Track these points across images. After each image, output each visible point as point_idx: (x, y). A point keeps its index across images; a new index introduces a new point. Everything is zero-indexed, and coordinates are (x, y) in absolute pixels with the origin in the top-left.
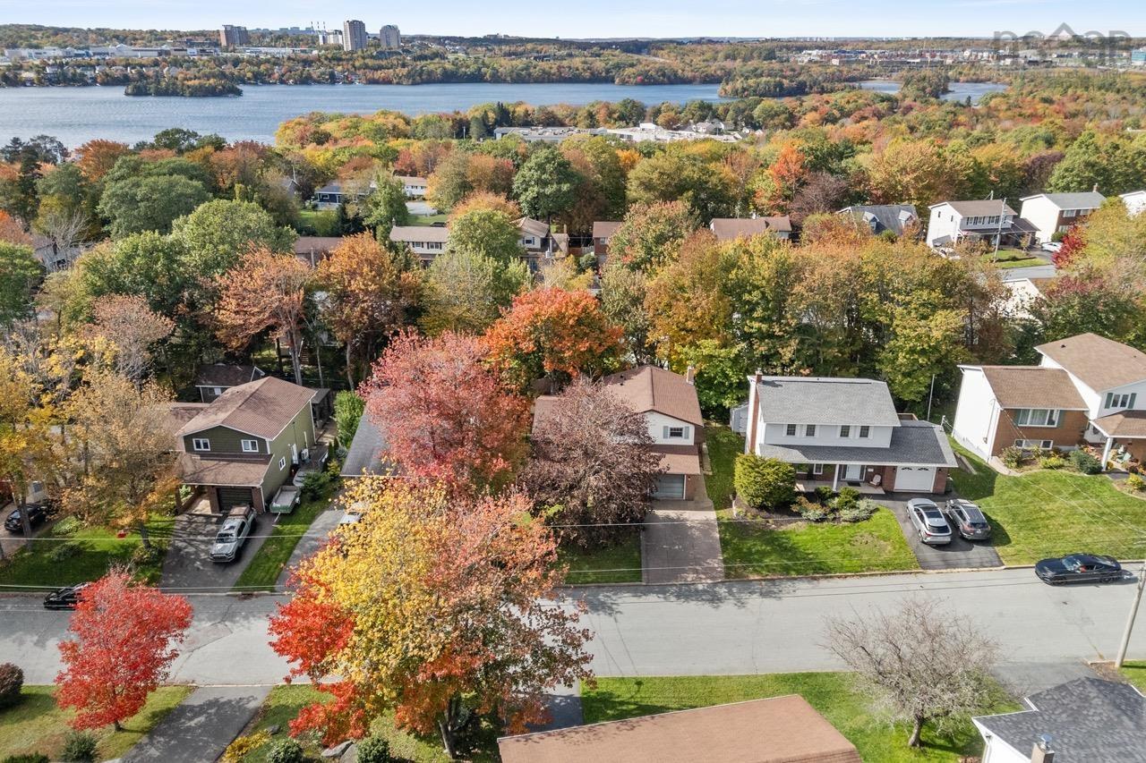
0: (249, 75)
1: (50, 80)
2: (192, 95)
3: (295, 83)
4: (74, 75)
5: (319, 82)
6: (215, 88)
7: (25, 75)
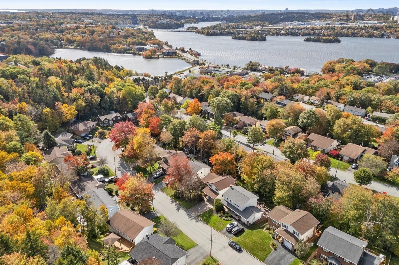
0: (350, 33)
1: (288, 34)
2: (323, 42)
3: (366, 37)
4: (295, 32)
5: (376, 37)
6: (332, 40)
7: (282, 32)
